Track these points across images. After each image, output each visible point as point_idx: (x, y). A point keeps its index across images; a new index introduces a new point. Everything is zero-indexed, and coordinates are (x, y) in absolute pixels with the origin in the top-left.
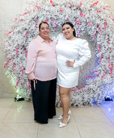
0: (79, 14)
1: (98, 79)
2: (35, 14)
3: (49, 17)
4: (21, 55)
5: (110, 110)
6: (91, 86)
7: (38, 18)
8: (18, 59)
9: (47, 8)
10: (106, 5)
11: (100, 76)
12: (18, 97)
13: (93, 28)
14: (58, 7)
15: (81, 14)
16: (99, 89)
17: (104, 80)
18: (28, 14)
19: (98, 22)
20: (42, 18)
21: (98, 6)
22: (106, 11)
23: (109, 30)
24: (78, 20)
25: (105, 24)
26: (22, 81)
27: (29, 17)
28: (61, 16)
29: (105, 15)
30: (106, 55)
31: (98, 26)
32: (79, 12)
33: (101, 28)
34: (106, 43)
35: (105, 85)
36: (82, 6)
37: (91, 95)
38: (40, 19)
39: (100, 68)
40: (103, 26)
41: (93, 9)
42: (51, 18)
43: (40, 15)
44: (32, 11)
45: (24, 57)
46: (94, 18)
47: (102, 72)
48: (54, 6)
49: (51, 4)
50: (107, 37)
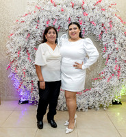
0: (81, 13)
1: (104, 81)
2: (36, 14)
3: (50, 17)
4: (22, 58)
5: (118, 114)
6: (97, 89)
7: (39, 19)
8: (20, 61)
9: (48, 9)
10: (112, 2)
11: (107, 78)
13: (98, 27)
15: (84, 13)
16: (105, 92)
17: (112, 83)
18: (29, 15)
19: (102, 20)
20: (44, 19)
21: (102, 4)
22: (111, 9)
23: (115, 29)
24: (80, 19)
25: (111, 22)
26: (25, 84)
27: (30, 18)
28: (62, 16)
29: (110, 14)
30: (113, 56)
31: (103, 25)
32: (81, 11)
33: (106, 28)
34: (112, 44)
35: (111, 88)
36: (85, 5)
37: (97, 99)
38: (41, 21)
39: (107, 70)
40: (108, 25)
41: (96, 7)
42: (53, 19)
43: (41, 15)
44: (33, 13)
45: (27, 60)
46: (98, 17)
47: (109, 74)
48: (55, 6)
49: (52, 4)
50: (113, 37)
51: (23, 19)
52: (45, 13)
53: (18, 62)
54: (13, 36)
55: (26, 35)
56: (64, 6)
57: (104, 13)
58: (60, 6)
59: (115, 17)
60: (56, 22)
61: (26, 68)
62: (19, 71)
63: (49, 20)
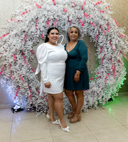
7: (37, 18)
20: (43, 18)
28: (64, 17)
55: (23, 36)
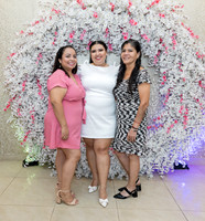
0: (126, 21)
1: (162, 131)
2: (52, 22)
3: (76, 27)
4: (30, 92)
6: (150, 144)
7: (57, 29)
8: (26, 98)
9: (72, 13)
10: (176, 4)
11: (166, 126)
12: (28, 160)
13: (153, 44)
14: (90, 11)
15: (131, 22)
16: (162, 149)
17: (173, 134)
18: (41, 24)
19: (161, 33)
20: (65, 29)
21: (160, 6)
22: (175, 15)
23: (181, 47)
24: (125, 31)
25: (174, 36)
26: (33, 134)
27: (43, 28)
28: (96, 26)
29: (173, 22)
30: (177, 90)
31: (161, 41)
32: (126, 17)
33: (167, 45)
34: (175, 71)
35: (173, 142)
36: (133, 7)
37: (150, 160)
38: (61, 32)
39: (166, 114)
40: (170, 41)
41: (151, 11)
42: (79, 29)
43: (61, 24)
44: (48, 19)
45: (37, 95)
46: (153, 28)
47: (170, 120)
48: (84, 8)
49: (79, 6)
50: (178, 60)
51: (32, 29)
52: (68, 20)
53: (23, 100)
54: (15, 56)
55: (36, 55)
56: (99, 9)
57: (163, 20)
58: (92, 9)
59: (182, 28)
60: (86, 35)
61: (36, 109)
62: (24, 113)
63: (74, 32)
